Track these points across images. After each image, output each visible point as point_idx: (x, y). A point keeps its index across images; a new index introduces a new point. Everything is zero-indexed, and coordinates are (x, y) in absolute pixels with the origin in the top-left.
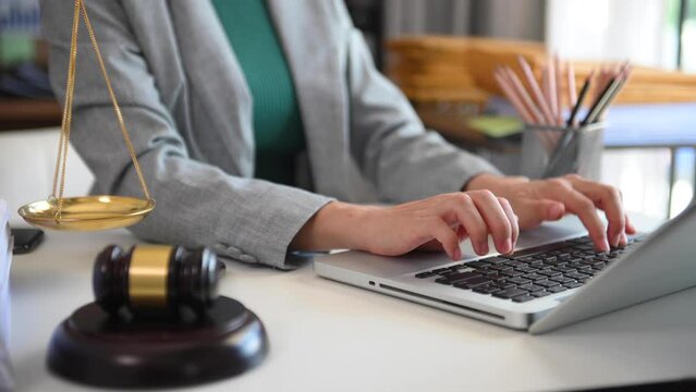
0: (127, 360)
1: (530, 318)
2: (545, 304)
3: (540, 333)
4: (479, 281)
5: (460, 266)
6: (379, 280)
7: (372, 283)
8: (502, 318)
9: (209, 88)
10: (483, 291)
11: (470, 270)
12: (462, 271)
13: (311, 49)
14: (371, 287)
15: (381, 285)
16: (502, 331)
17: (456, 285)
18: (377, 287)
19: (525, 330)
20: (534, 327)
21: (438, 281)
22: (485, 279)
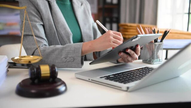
0: (33, 91)
1: (128, 88)
2: (132, 85)
3: (130, 92)
4: (115, 79)
5: (110, 75)
6: (91, 79)
7: (89, 79)
8: (121, 88)
9: (62, 32)
10: (116, 81)
11: (113, 76)
12: (111, 76)
13: (85, 24)
14: (89, 80)
15: (92, 80)
16: (120, 91)
17: (110, 80)
18: (90, 80)
19: (126, 91)
20: (129, 90)
21: (105, 79)
22: (116, 79)
